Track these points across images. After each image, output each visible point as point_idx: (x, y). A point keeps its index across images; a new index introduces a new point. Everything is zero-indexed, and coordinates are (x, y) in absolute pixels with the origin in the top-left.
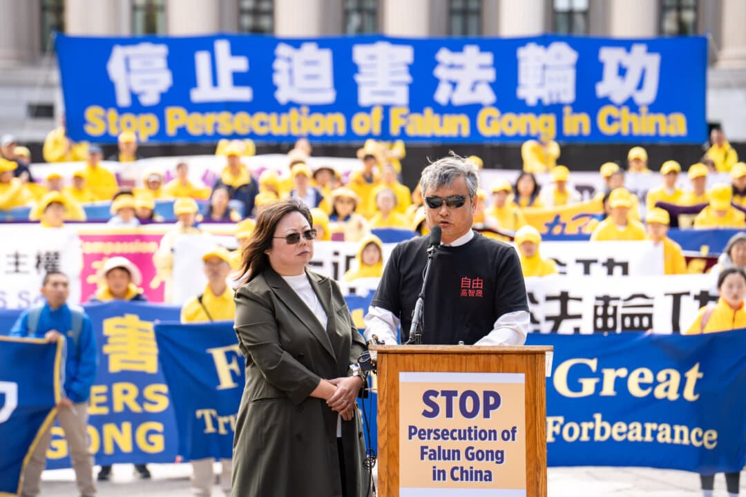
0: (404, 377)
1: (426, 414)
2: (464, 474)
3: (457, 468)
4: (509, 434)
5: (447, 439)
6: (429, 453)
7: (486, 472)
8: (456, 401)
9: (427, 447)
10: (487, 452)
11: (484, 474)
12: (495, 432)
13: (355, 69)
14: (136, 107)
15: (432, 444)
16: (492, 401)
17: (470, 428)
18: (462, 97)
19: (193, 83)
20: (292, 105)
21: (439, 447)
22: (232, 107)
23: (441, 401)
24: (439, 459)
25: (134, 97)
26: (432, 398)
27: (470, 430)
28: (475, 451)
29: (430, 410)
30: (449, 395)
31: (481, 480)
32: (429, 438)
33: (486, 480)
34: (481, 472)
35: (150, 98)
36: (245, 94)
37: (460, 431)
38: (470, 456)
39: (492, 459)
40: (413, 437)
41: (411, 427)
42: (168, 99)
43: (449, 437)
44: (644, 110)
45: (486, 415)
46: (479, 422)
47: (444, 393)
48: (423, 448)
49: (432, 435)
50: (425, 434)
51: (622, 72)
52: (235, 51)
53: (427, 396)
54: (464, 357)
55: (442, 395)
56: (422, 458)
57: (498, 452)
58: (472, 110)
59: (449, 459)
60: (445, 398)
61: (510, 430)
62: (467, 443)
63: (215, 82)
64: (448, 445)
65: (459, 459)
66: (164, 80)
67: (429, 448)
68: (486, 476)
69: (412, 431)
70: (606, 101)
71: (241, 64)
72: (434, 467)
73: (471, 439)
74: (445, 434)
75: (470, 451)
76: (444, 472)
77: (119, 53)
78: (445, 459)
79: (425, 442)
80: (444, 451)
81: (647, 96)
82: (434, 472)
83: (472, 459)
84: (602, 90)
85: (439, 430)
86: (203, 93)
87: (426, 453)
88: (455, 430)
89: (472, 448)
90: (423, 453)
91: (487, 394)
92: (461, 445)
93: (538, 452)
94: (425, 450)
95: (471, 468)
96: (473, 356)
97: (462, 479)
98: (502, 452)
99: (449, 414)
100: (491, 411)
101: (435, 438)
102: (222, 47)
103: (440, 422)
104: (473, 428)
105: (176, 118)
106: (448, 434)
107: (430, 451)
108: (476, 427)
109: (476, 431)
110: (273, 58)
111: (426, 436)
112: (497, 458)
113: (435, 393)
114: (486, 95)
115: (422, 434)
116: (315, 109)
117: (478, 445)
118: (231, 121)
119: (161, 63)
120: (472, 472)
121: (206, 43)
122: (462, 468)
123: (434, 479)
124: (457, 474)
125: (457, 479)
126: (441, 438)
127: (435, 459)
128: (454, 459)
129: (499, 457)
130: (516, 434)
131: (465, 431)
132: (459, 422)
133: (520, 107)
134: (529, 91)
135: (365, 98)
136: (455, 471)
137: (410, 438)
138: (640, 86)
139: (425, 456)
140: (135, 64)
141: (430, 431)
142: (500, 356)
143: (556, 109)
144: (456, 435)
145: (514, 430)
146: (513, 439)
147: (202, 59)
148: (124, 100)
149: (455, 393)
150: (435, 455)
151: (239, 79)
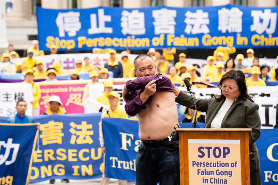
0: (190, 141)
1: (199, 156)
2: (216, 181)
3: (213, 178)
4: (234, 165)
5: (208, 166)
6: (201, 172)
7: (225, 180)
8: (212, 151)
9: (200, 170)
10: (225, 172)
11: (224, 181)
12: (228, 164)
13: (153, 20)
14: (67, 37)
15: (202, 168)
16: (226, 151)
17: (218, 162)
18: (196, 31)
20: (128, 35)
21: (205, 170)
23: (205, 151)
24: (205, 174)
25: (66, 33)
26: (202, 150)
27: (218, 163)
28: (220, 171)
29: (201, 154)
30: (209, 148)
31: (223, 183)
32: (201, 166)
33: (225, 183)
34: (222, 180)
35: (72, 34)
36: (109, 30)
37: (213, 163)
38: (218, 174)
39: (227, 175)
40: (194, 165)
41: (193, 162)
42: (79, 34)
43: (209, 165)
44: (270, 36)
45: (224, 157)
46: (221, 159)
47: (207, 148)
48: (198, 170)
49: (202, 165)
50: (199, 164)
51: (261, 21)
52: (106, 13)
53: (200, 149)
54: (215, 133)
55: (206, 149)
56: (198, 174)
57: (229, 172)
58: (200, 36)
59: (209, 174)
60: (207, 150)
61: (234, 163)
62: (216, 168)
63: (98, 26)
64: (209, 169)
65: (213, 175)
66: (78, 26)
67: (201, 170)
68: (225, 182)
69: (194, 163)
70: (255, 33)
71: (108, 18)
72: (203, 178)
73: (218, 166)
74: (207, 165)
75: (218, 171)
76: (207, 180)
77: (60, 15)
78: (207, 174)
79: (199, 168)
80: (207, 171)
81: (272, 30)
82: (203, 180)
83: (219, 175)
84: (253, 28)
85: (205, 163)
86: (92, 31)
87: (200, 172)
88: (211, 163)
89: (219, 170)
90: (198, 172)
91: (224, 148)
92: (214, 169)
93: (246, 172)
94: (199, 171)
95: (219, 178)
96: (219, 133)
97: (215, 183)
98: (231, 172)
99: (209, 156)
100: (226, 155)
101: (203, 166)
102: (101, 12)
103: (205, 159)
104: (219, 162)
105: (82, 40)
106: (208, 164)
107: (202, 171)
108: (220, 162)
109: (220, 163)
110: (121, 16)
111: (200, 165)
112: (229, 174)
113: (203, 148)
114: (206, 30)
115: (198, 164)
116: (137, 37)
117: (221, 169)
118: (104, 41)
119: (77, 19)
120: (219, 180)
121: (95, 11)
122: (215, 178)
123: (203, 183)
124: (213, 181)
125: (213, 183)
126: (206, 166)
127: (203, 174)
128: (211, 175)
129: (230, 174)
130: (237, 164)
131: (215, 163)
132: (213, 159)
133: (219, 34)
134: (222, 28)
135: (157, 32)
136: (212, 180)
137: (193, 166)
138: (269, 27)
139: (199, 173)
140: (66, 20)
141: (201, 163)
142: (230, 133)
143: (234, 34)
144: (212, 165)
145: (236, 163)
146: (236, 167)
147: (93, 17)
148: (62, 34)
149: (211, 148)
150: (203, 173)
151: (107, 24)
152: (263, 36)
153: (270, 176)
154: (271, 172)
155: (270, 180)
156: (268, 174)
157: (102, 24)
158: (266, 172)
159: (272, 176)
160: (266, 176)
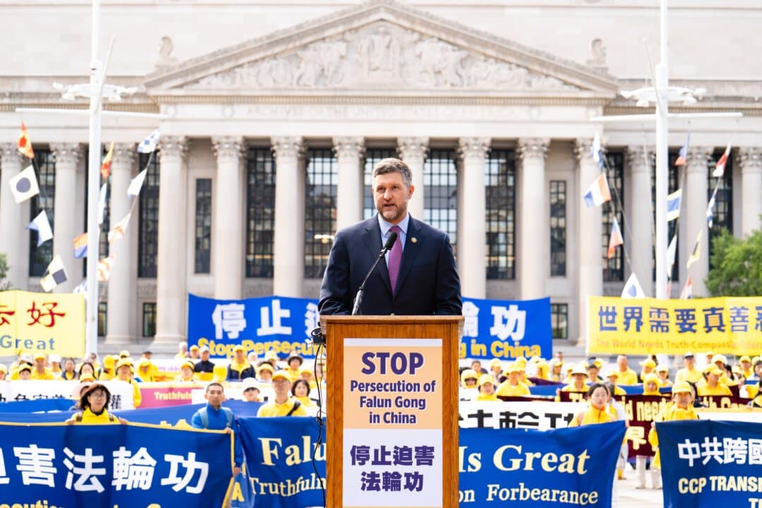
0: (348, 342)
1: (364, 371)
2: (394, 418)
3: (389, 413)
4: (430, 387)
5: (381, 390)
6: (367, 402)
7: (411, 416)
8: (388, 361)
9: (365, 397)
10: (413, 400)
11: (410, 418)
12: (418, 385)
14: (226, 340)
15: (369, 395)
16: (416, 360)
17: (399, 382)
19: (259, 326)
21: (375, 397)
22: (281, 338)
23: (376, 361)
24: (375, 406)
25: (225, 334)
26: (369, 358)
27: (399, 383)
28: (403, 400)
29: (368, 368)
30: (383, 356)
31: (407, 422)
32: (367, 390)
33: (411, 422)
34: (407, 416)
35: (233, 335)
36: (287, 331)
37: (391, 384)
38: (399, 404)
39: (416, 406)
40: (354, 389)
41: (352, 382)
42: (243, 335)
43: (383, 389)
44: (517, 343)
45: (412, 372)
46: (406, 377)
47: (379, 355)
48: (362, 398)
49: (370, 388)
50: (363, 387)
52: (283, 307)
53: (366, 357)
54: (395, 326)
55: (378, 356)
56: (361, 406)
57: (420, 400)
59: (382, 406)
60: (380, 358)
61: (430, 383)
62: (397, 394)
63: (271, 324)
64: (382, 395)
65: (390, 406)
66: (242, 324)
67: (367, 398)
68: (411, 419)
69: (354, 384)
70: (496, 338)
71: (286, 313)
72: (371, 413)
73: (399, 390)
74: (380, 387)
75: (399, 400)
76: (378, 416)
77: (219, 308)
78: (379, 406)
79: (364, 393)
80: (379, 400)
81: (519, 336)
82: (371, 416)
83: (401, 406)
84: (493, 331)
85: (374, 384)
86: (264, 330)
87: (365, 402)
88: (387, 384)
89: (401, 398)
90: (362, 402)
91: (413, 355)
92: (392, 396)
93: (452, 400)
94: (364, 400)
95: (400, 413)
96: (403, 326)
97: (393, 422)
98: (424, 401)
99: (383, 371)
100: (416, 369)
101: (372, 390)
102: (276, 304)
103: (376, 377)
104: (401, 382)
105: (248, 346)
106: (381, 387)
107: (368, 400)
108: (404, 381)
109: (404, 385)
110: (306, 311)
111: (365, 389)
112: (420, 405)
113: (372, 355)
115: (361, 387)
117: (406, 395)
118: (280, 346)
119: (241, 315)
120: (400, 416)
121: (267, 302)
122: (393, 413)
123: (371, 422)
124: (389, 418)
125: (389, 422)
126: (376, 390)
127: (371, 406)
128: (386, 406)
129: (422, 404)
130: (435, 386)
131: (395, 384)
132: (390, 377)
136: (387, 416)
137: (352, 390)
138: (515, 330)
139: (364, 404)
140: (226, 315)
141: (367, 385)
142: (423, 325)
143: (468, 340)
144: (388, 387)
145: (433, 383)
146: (433, 390)
147: (264, 311)
148: (219, 335)
149: (387, 355)
150: (371, 403)
151: (284, 322)
152: (506, 344)
153: (495, 492)
154: (498, 486)
155: (496, 497)
156: (494, 489)
157: (277, 321)
158: (491, 487)
159: (498, 491)
160: (491, 492)
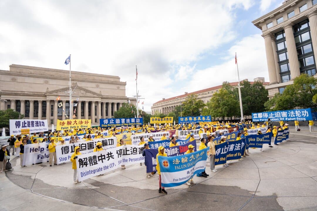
13: (121, 121)
14: (106, 124)
18: (128, 122)
19: (110, 122)
20: (117, 124)
22: (113, 124)
25: (105, 123)
35: (107, 124)
36: (113, 123)
42: (108, 124)
51: (137, 120)
52: (113, 120)
58: (128, 123)
71: (113, 121)
77: (104, 120)
86: (110, 123)
102: (112, 119)
105: (109, 125)
114: (129, 122)
116: (119, 124)
121: (111, 119)
133: (132, 123)
134: (132, 122)
135: (122, 123)
143: (134, 123)
147: (111, 120)
148: (105, 124)
151: (113, 122)
157: (112, 122)
